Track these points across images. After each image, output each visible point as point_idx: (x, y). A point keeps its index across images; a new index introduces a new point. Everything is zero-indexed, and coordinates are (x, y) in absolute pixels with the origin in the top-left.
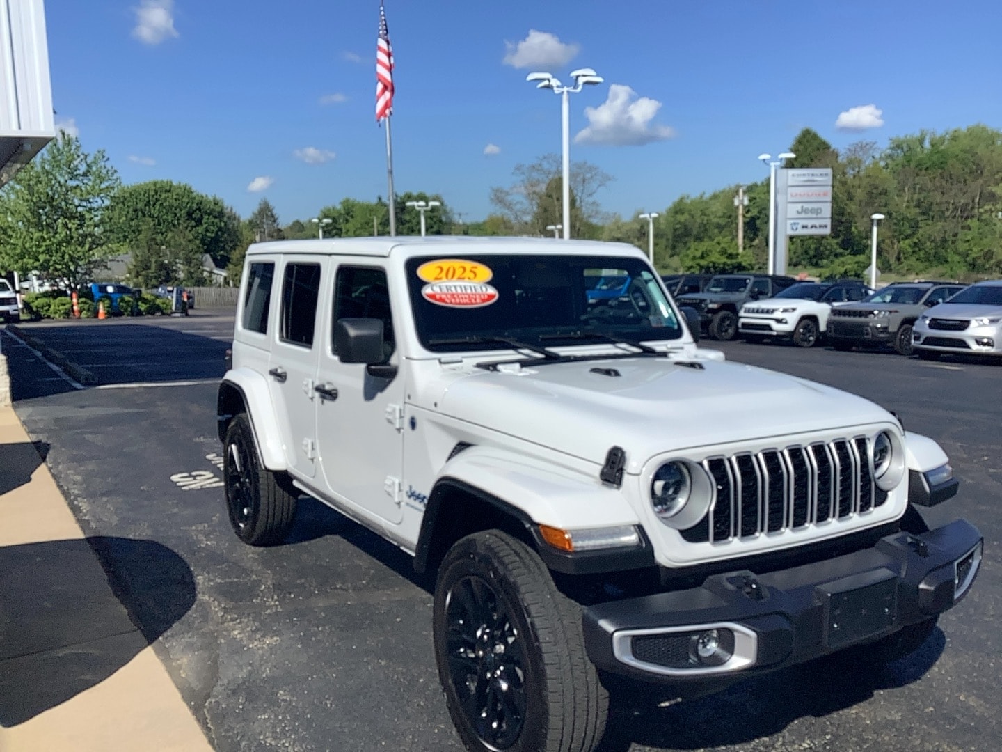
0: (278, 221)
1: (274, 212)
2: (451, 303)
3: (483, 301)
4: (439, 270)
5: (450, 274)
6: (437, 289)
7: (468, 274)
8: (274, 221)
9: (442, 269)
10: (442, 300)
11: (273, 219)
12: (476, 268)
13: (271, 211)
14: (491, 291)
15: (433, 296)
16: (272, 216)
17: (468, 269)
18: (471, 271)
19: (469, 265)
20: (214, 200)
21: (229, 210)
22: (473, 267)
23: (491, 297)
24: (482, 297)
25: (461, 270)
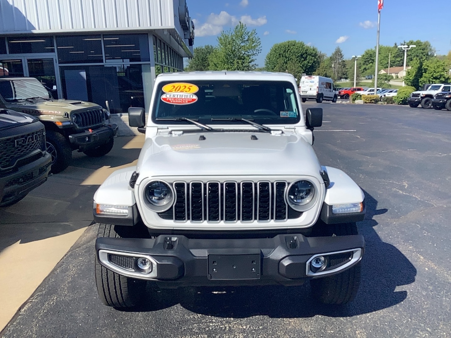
0: (343, 57)
1: (342, 53)
2: (173, 102)
3: (189, 102)
4: (173, 87)
5: (177, 89)
6: (168, 96)
7: (187, 89)
8: (342, 57)
9: (174, 87)
10: (169, 101)
11: (341, 56)
12: (191, 86)
13: (340, 52)
14: (195, 97)
15: (165, 99)
16: (341, 54)
17: (187, 87)
18: (188, 88)
19: (188, 85)
20: (313, 48)
21: (319, 53)
22: (190, 86)
23: (193, 100)
24: (189, 100)
25: (184, 87)
